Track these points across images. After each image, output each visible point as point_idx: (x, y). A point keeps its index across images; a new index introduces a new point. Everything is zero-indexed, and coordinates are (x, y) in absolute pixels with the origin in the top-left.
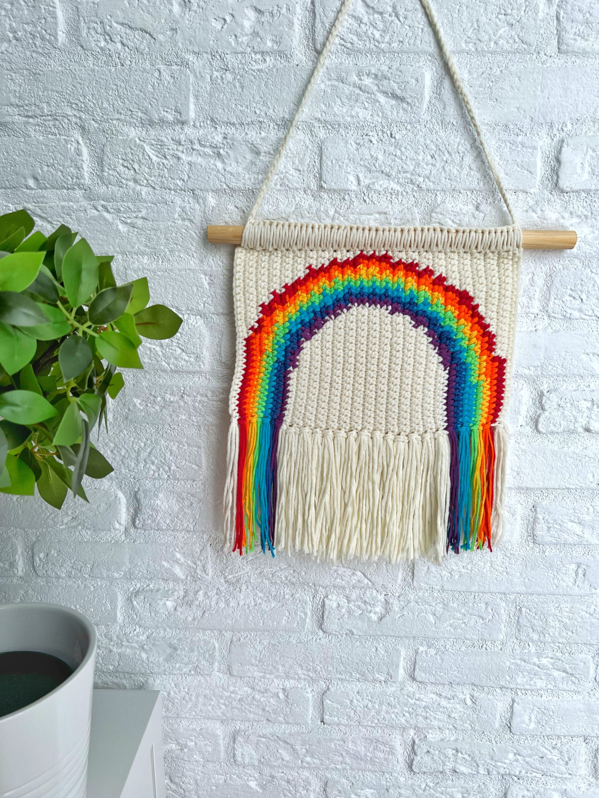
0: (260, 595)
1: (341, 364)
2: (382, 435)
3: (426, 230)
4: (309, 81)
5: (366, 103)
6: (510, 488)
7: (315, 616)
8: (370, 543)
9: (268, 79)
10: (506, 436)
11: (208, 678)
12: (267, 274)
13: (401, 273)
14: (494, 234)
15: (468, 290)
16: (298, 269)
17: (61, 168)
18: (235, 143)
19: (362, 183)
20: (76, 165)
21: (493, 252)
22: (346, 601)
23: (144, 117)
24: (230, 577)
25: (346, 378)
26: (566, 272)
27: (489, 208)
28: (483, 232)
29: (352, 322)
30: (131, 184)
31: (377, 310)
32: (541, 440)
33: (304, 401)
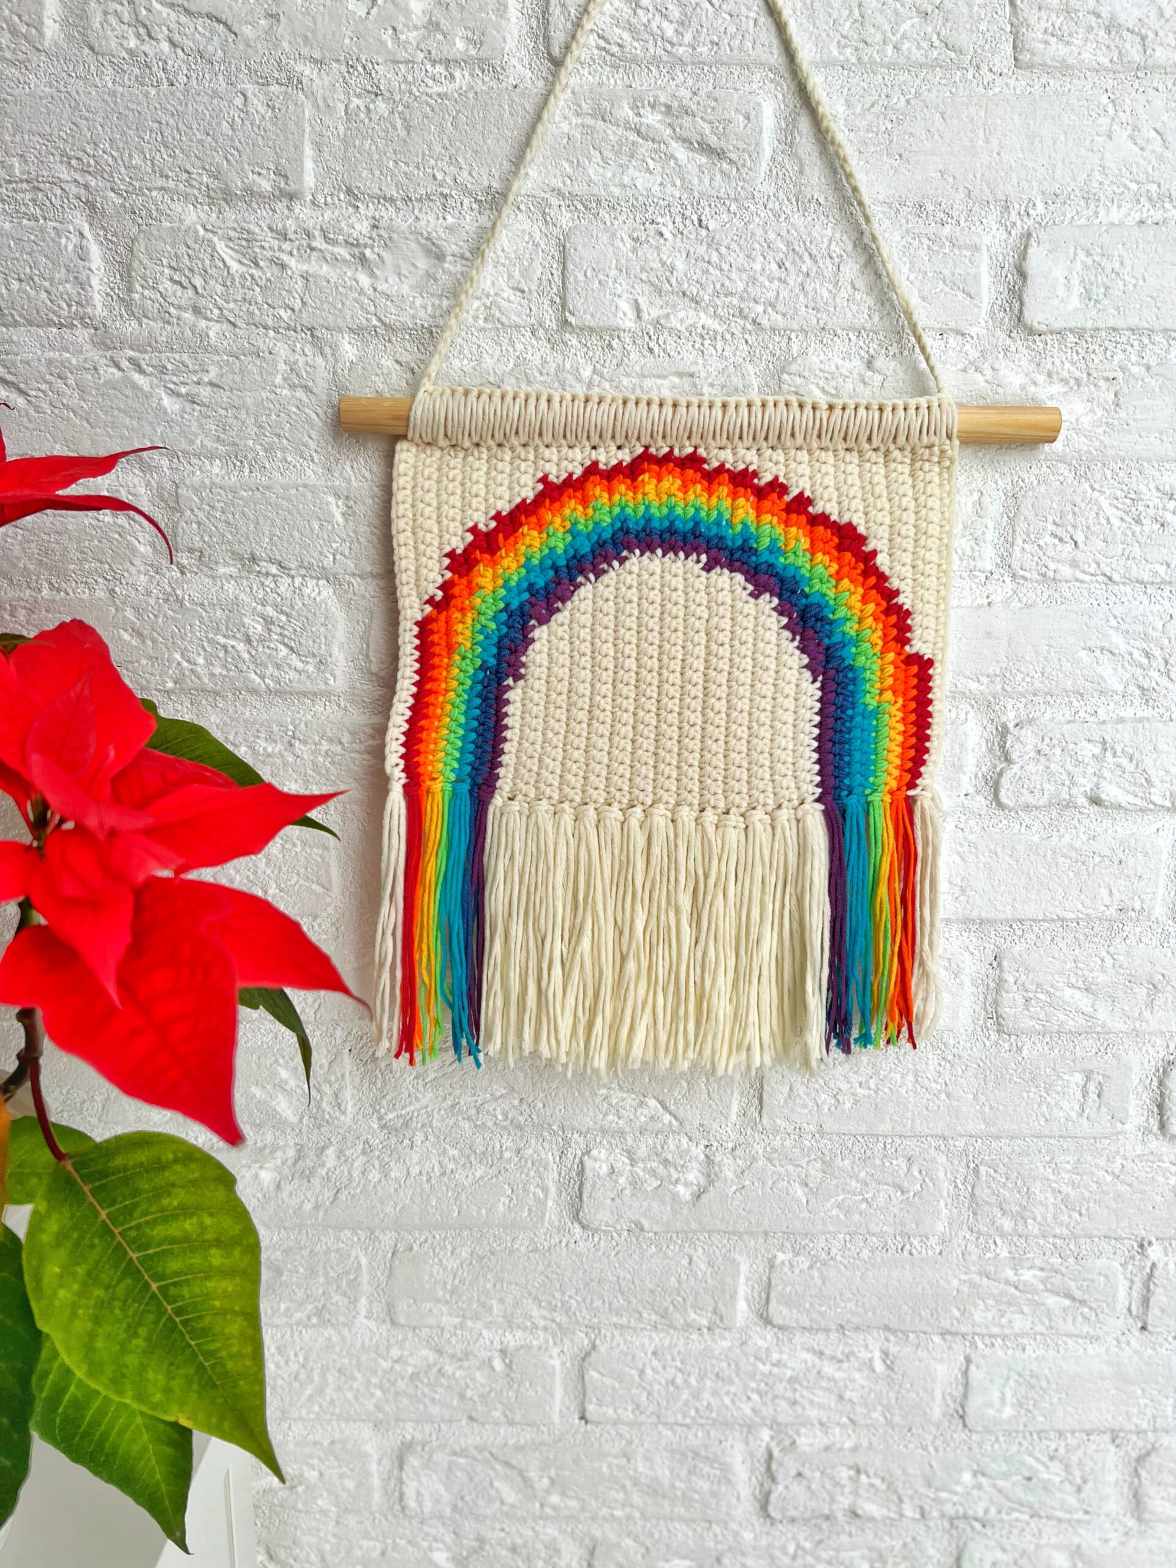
0: (452, 1152)
1: (611, 672)
2: (695, 814)
3: (771, 404)
4: (539, 118)
5: (650, 161)
6: (948, 921)
7: (564, 1194)
8: (673, 1034)
9: (458, 112)
10: (936, 815)
11: (346, 1332)
12: (459, 492)
13: (724, 490)
14: (902, 413)
15: (855, 523)
16: (522, 482)
17: (47, 284)
18: (395, 236)
19: (645, 316)
20: (76, 278)
21: (901, 449)
22: (627, 1161)
23: (214, 184)
24: (391, 1116)
25: (620, 700)
26: (1043, 488)
27: (893, 364)
28: (881, 409)
29: (630, 587)
30: (188, 316)
31: (679, 563)
32: (1005, 822)
33: (538, 747)
